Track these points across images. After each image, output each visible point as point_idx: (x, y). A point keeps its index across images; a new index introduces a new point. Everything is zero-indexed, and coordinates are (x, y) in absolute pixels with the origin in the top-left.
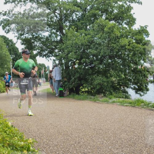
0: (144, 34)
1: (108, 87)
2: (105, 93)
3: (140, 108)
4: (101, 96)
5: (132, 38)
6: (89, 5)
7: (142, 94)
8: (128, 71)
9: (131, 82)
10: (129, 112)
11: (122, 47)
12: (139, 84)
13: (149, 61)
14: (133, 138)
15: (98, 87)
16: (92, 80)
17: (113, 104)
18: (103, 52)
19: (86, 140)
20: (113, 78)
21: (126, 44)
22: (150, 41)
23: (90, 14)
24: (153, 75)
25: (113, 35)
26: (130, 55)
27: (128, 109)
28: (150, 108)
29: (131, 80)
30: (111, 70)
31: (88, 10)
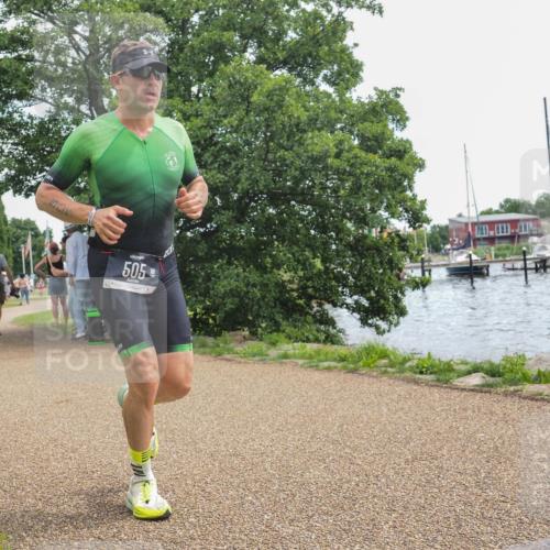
0: (390, 117)
1: (267, 304)
2: (254, 326)
3: (376, 377)
4: (239, 337)
5: (351, 133)
6: (197, 11)
7: (383, 325)
8: (334, 247)
9: (344, 286)
10: (338, 391)
11: (315, 160)
12: (373, 294)
13: (407, 211)
14: (348, 482)
15: (230, 304)
16: (210, 280)
17: (281, 363)
18: (247, 179)
19: (182, 495)
20: (281, 272)
21: (327, 151)
22: (411, 145)
23: (203, 42)
24: (419, 259)
25: (281, 118)
26: (342, 192)
27: (334, 381)
28: (408, 374)
29: (345, 278)
30: (276, 243)
31: (193, 27)
